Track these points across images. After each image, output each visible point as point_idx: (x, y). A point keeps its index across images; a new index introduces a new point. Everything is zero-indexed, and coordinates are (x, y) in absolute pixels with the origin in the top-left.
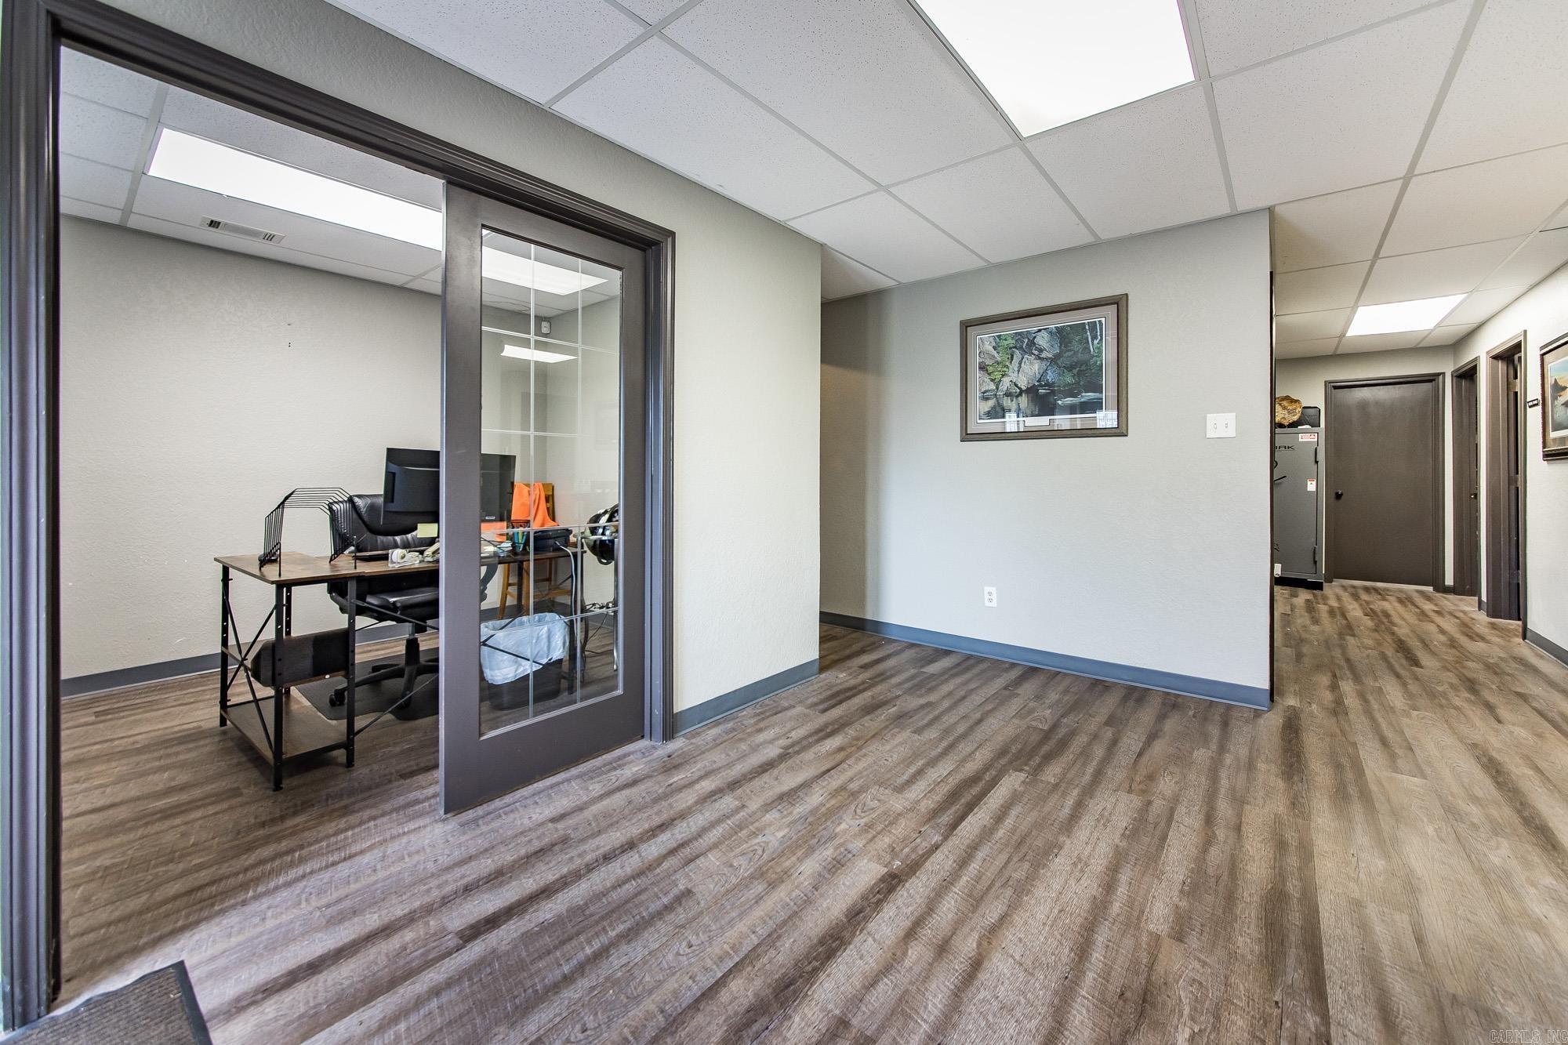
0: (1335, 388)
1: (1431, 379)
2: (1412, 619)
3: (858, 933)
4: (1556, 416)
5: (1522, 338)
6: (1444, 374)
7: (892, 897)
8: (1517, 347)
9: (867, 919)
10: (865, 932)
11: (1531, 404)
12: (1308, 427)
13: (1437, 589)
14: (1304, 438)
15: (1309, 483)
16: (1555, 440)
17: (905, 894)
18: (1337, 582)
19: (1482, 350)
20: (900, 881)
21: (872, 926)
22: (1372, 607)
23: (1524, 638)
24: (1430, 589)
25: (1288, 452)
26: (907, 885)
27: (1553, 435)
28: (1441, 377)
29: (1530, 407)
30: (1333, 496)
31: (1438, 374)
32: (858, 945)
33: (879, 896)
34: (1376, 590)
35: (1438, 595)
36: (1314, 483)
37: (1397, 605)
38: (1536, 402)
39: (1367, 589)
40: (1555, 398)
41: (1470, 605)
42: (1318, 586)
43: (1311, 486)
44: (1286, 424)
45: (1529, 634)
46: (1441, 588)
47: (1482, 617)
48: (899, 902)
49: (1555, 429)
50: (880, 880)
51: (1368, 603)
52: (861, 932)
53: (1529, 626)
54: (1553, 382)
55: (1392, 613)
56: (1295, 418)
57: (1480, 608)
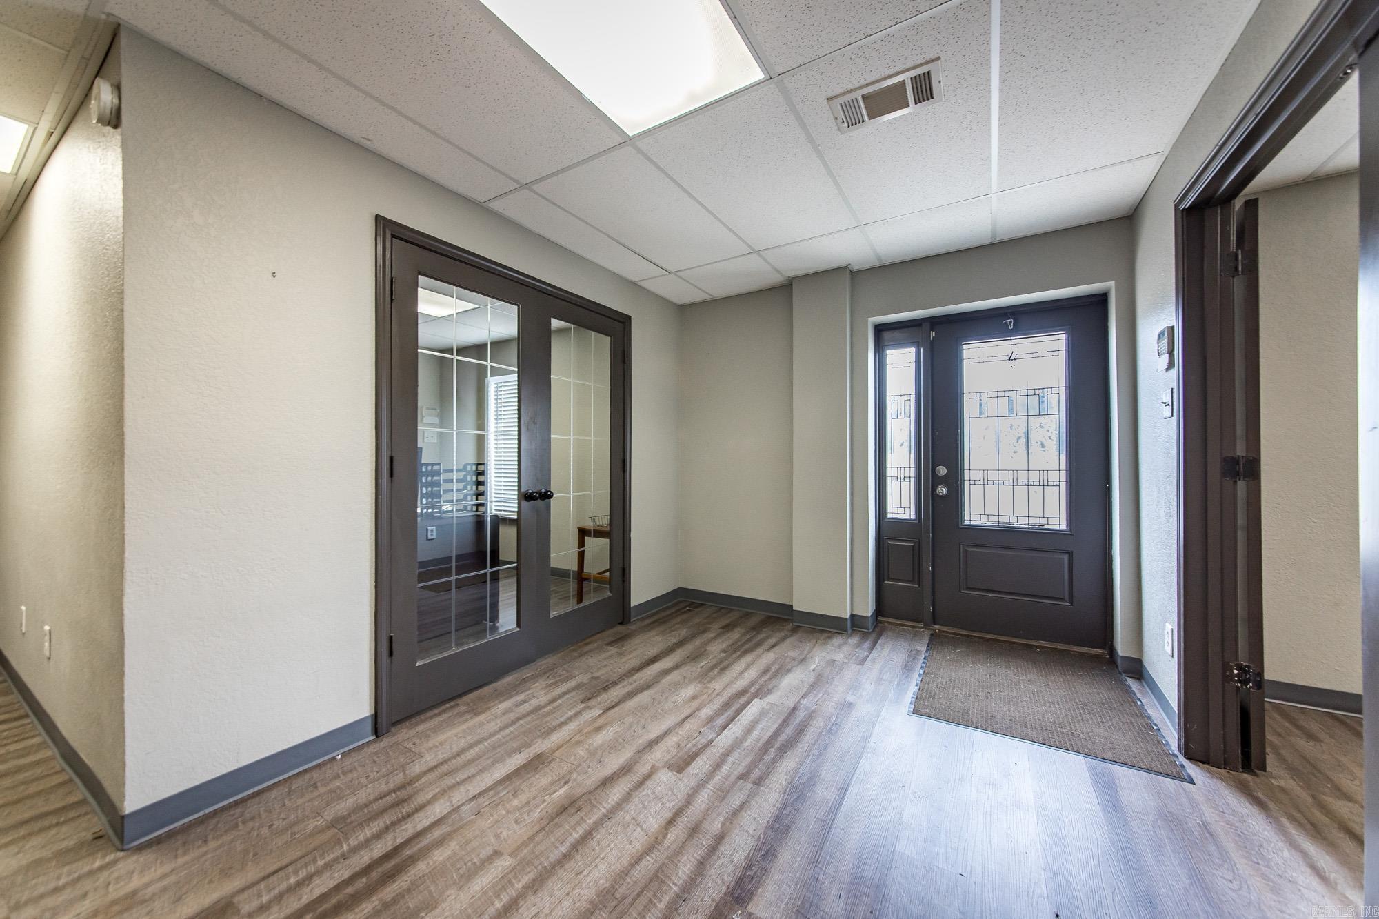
3: (762, 836)
7: (739, 873)
9: (757, 849)
10: (756, 837)
17: (725, 878)
20: (732, 893)
21: (752, 843)
26: (724, 889)
32: (759, 827)
33: (750, 873)
48: (731, 867)
50: (752, 894)
52: (759, 837)
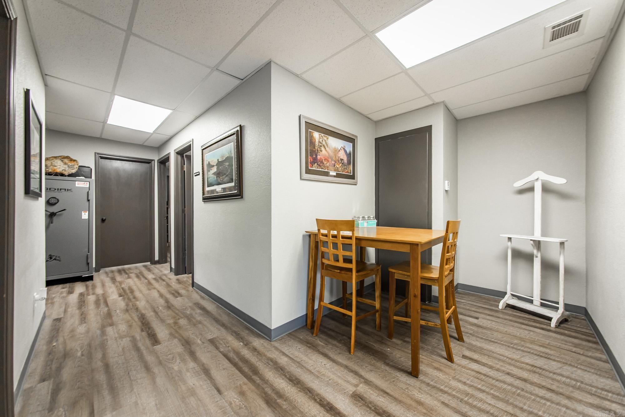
0: (101, 157)
1: (149, 162)
2: (144, 289)
4: (209, 180)
5: (191, 143)
6: (154, 160)
8: (188, 148)
11: (196, 174)
12: (83, 178)
13: (152, 263)
14: (79, 184)
15: (83, 213)
16: (208, 191)
18: (102, 271)
19: (172, 150)
22: (123, 286)
23: (193, 286)
24: (149, 263)
25: (68, 193)
27: (207, 189)
28: (153, 161)
29: (195, 176)
30: (100, 221)
31: (152, 160)
34: (124, 270)
35: (153, 266)
36: (87, 213)
37: (136, 279)
38: (198, 173)
39: (119, 271)
40: (208, 171)
41: (166, 269)
42: (91, 278)
43: (85, 216)
44: (67, 174)
45: (195, 285)
46: (154, 263)
47: (173, 276)
49: (208, 186)
51: (121, 283)
53: (195, 281)
54: (208, 163)
55: (134, 288)
56: (74, 171)
57: (171, 271)
